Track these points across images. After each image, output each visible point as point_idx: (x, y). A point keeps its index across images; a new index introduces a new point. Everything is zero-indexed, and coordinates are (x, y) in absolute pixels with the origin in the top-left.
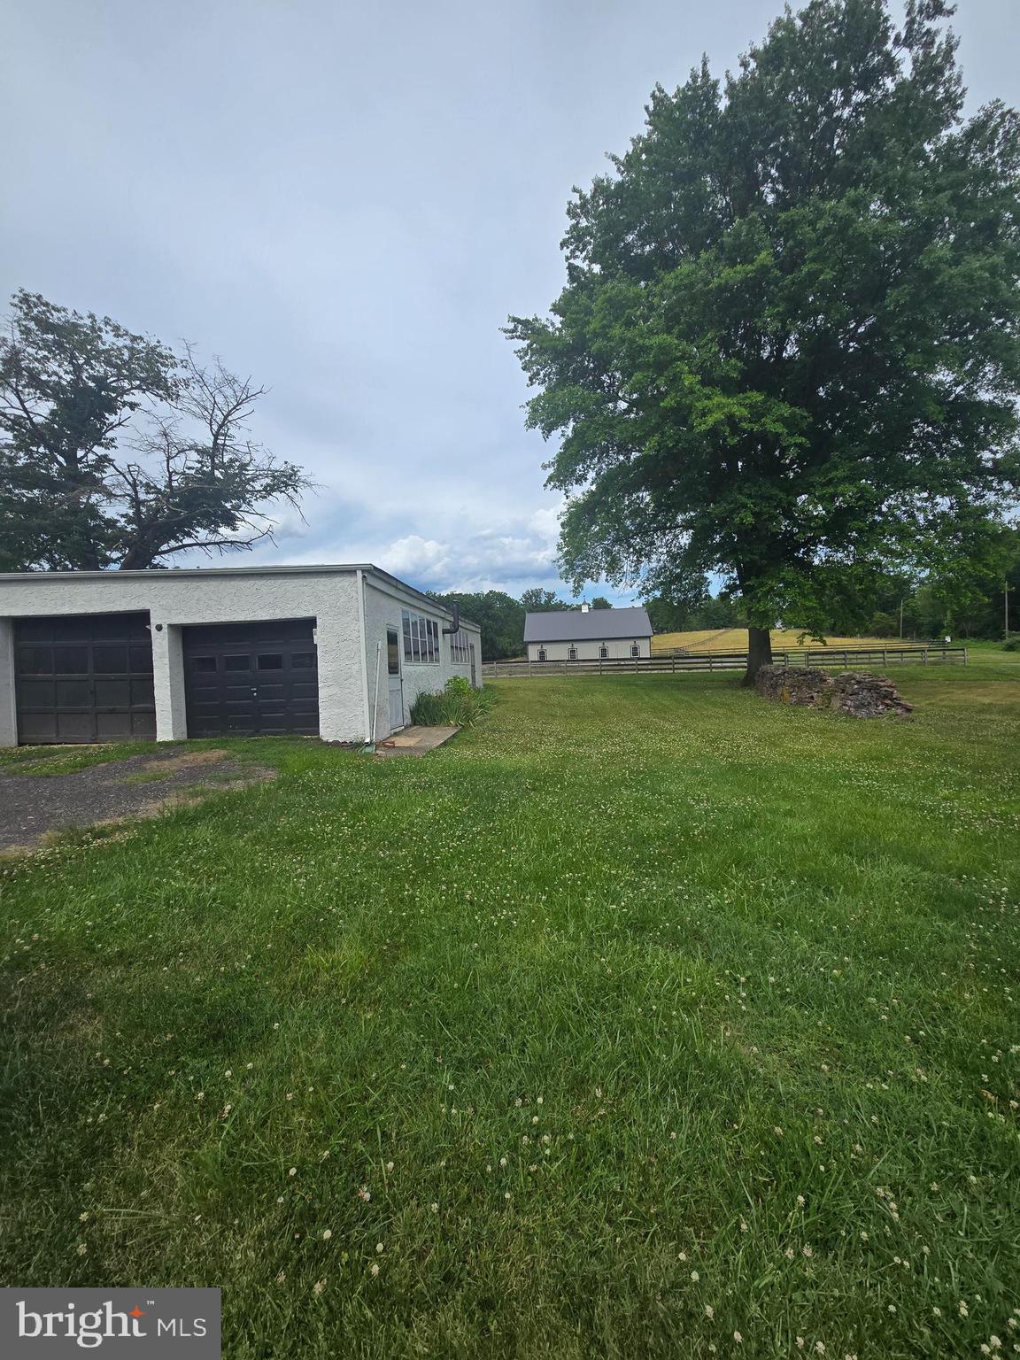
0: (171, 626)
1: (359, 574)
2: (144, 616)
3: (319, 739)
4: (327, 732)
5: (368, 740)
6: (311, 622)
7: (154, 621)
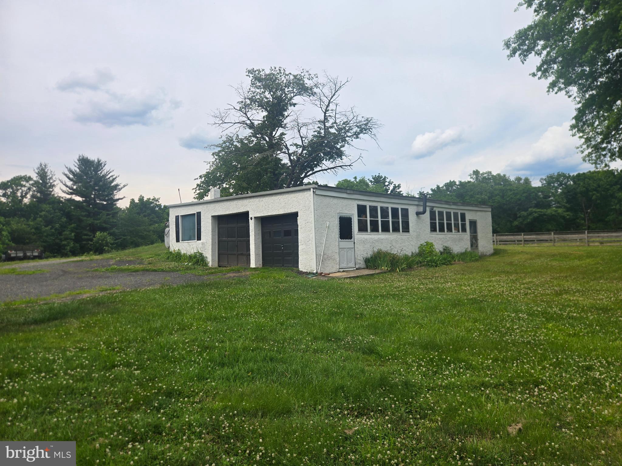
0: (255, 218)
1: (312, 190)
2: (247, 214)
3: (299, 270)
4: (302, 267)
5: (315, 272)
6: (295, 215)
7: (250, 216)
